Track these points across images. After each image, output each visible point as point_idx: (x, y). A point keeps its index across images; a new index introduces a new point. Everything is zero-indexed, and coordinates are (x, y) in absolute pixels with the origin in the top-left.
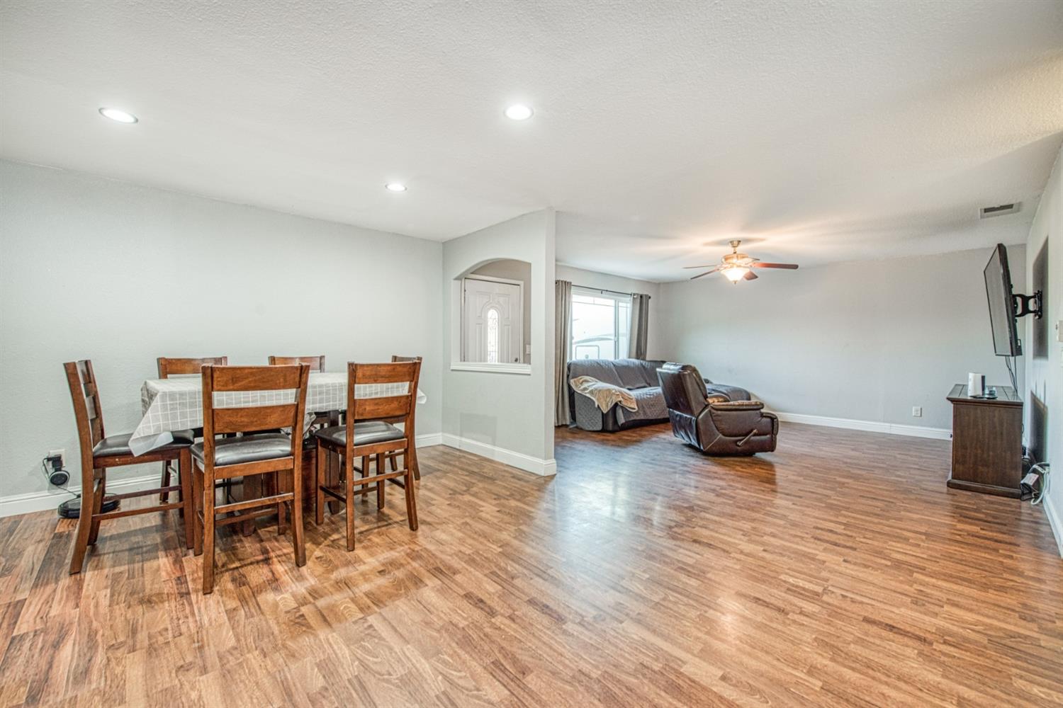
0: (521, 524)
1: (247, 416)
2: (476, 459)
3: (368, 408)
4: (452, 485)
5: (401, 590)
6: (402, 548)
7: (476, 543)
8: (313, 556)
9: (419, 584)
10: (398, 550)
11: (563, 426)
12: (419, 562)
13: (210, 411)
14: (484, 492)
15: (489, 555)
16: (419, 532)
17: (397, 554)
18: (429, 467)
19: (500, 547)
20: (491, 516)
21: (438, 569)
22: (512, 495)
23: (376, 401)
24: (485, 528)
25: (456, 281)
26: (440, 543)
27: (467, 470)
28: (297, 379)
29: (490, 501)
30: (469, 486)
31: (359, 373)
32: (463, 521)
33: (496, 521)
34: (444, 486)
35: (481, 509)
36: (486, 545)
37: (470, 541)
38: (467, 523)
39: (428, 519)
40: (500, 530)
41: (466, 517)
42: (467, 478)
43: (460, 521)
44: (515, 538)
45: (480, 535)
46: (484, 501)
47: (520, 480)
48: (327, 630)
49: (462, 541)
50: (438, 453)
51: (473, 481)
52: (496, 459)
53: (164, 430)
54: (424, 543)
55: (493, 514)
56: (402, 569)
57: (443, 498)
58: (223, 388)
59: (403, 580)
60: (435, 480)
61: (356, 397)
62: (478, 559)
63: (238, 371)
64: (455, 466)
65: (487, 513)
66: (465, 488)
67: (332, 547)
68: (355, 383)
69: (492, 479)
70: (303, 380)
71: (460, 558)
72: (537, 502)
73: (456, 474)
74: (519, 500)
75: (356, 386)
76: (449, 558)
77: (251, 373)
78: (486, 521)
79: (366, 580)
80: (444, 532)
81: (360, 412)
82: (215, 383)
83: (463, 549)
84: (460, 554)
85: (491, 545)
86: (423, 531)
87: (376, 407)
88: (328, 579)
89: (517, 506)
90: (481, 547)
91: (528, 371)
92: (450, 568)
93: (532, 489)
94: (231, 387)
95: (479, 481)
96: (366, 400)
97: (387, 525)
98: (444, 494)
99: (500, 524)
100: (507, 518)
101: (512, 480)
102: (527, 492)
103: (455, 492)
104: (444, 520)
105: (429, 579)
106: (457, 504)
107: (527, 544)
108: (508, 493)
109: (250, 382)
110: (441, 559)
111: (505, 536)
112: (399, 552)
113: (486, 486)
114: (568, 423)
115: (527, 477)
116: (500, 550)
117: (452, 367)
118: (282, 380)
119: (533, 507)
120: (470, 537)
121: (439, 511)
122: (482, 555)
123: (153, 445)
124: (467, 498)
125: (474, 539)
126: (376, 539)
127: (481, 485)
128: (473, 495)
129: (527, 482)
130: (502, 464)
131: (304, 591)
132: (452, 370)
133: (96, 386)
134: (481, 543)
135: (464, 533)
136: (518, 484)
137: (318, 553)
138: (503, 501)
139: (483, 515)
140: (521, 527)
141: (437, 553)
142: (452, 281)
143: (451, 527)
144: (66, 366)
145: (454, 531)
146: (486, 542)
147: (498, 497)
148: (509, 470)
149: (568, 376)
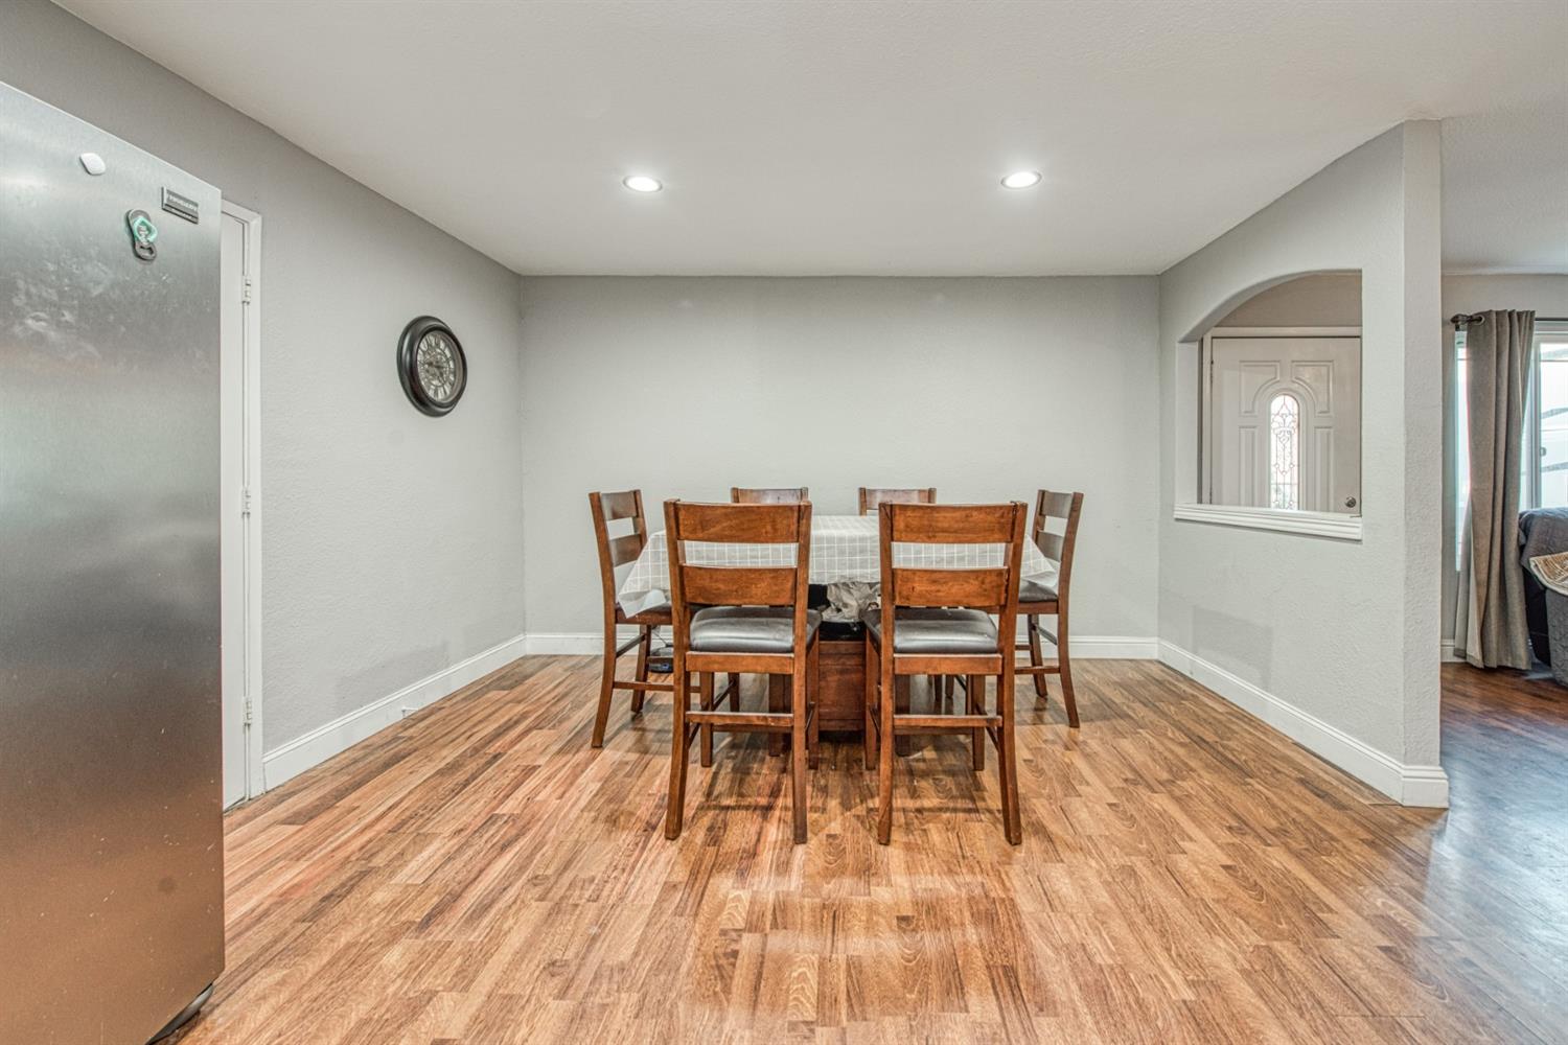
0: (1280, 936)
1: (724, 581)
2: (1221, 709)
3: (919, 588)
4: (1139, 757)
5: (911, 992)
6: (968, 878)
7: (1131, 940)
8: (826, 832)
9: (953, 997)
10: (960, 879)
11: (1502, 669)
12: (983, 930)
13: (677, 568)
14: (1208, 800)
15: (1150, 998)
16: (1020, 854)
17: (952, 889)
18: (1107, 703)
19: (1192, 984)
20: (1203, 874)
21: (1010, 972)
22: (1280, 833)
23: (935, 576)
24: (1171, 902)
25: (1185, 345)
26: (1049, 900)
27: (1187, 733)
28: (794, 528)
29: (1216, 830)
30: (1178, 771)
31: (900, 522)
32: (1126, 861)
33: (1209, 894)
34: (1123, 757)
35: (1185, 845)
36: (1153, 959)
37: (1118, 926)
38: (1131, 872)
39: (1054, 828)
40: (1211, 929)
41: (1140, 853)
42: (1181, 751)
43: (1117, 859)
44: (1247, 974)
45: (1151, 922)
46: (1200, 825)
47: (1322, 795)
48: (744, 1014)
49: (1100, 917)
50: (1138, 677)
51: (1193, 764)
52: (1271, 721)
53: (654, 588)
54: (1017, 883)
55: (1212, 873)
56: (942, 935)
57: (1107, 784)
58: (691, 536)
59: (928, 965)
60: (1109, 737)
61: (895, 566)
62: (1117, 993)
63: (708, 512)
64: (1164, 715)
65: (1196, 863)
66: (1165, 776)
67: (863, 823)
68: (892, 540)
69: (1242, 772)
70: (803, 529)
71: (1074, 967)
72: (1353, 881)
73: (1160, 734)
74: (1298, 856)
75: (894, 544)
76: (1049, 952)
77: (726, 515)
78: (1181, 885)
79: (870, 928)
80: (1071, 874)
81: (905, 593)
82: (681, 528)
83: (1094, 944)
84: (1079, 955)
85: (1167, 967)
86: (1030, 851)
87: (934, 588)
88: (816, 890)
89: (1287, 873)
90: (1138, 957)
91: (1356, 533)
92: (1038, 986)
93: (1351, 835)
94: (701, 535)
95: (1207, 766)
96: (914, 572)
97: (969, 811)
98: (1111, 777)
99: (1218, 909)
100: (1244, 900)
101: (1298, 788)
102: (1333, 838)
103: (1137, 778)
104: (1085, 842)
105: (980, 993)
106: (1131, 809)
107: (1279, 1017)
108: (1274, 824)
109: (723, 529)
110: (1031, 946)
111: (1220, 956)
112: (958, 886)
113: (1221, 786)
114: (1523, 665)
115: (1345, 793)
116: (1189, 995)
117: (1177, 514)
118: (769, 528)
119: (1336, 891)
120: (1124, 914)
121: (1084, 815)
122: (1132, 986)
123: (642, 606)
124: (1161, 802)
125: (1131, 925)
126: (936, 835)
127: (1208, 779)
128: (1177, 800)
129: (1341, 807)
130: (1283, 738)
131: (771, 897)
132: (1177, 520)
133: (644, 522)
134: (1145, 947)
135: (1114, 897)
136: (1311, 807)
137: (835, 827)
138: (1250, 841)
139: (1183, 863)
140: (1277, 945)
141: (1031, 928)
142: (1177, 345)
143: (1090, 869)
144: (591, 495)
145: (1094, 881)
146: (1157, 949)
147: (1242, 826)
148: (1298, 758)
149: (1522, 548)
